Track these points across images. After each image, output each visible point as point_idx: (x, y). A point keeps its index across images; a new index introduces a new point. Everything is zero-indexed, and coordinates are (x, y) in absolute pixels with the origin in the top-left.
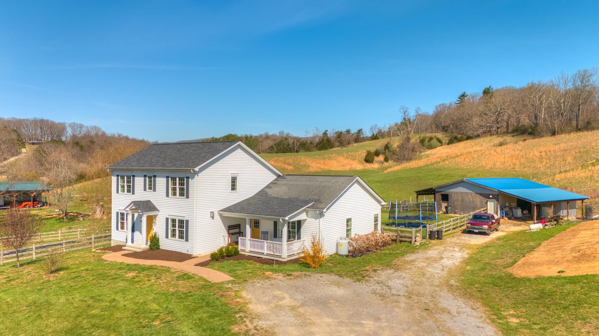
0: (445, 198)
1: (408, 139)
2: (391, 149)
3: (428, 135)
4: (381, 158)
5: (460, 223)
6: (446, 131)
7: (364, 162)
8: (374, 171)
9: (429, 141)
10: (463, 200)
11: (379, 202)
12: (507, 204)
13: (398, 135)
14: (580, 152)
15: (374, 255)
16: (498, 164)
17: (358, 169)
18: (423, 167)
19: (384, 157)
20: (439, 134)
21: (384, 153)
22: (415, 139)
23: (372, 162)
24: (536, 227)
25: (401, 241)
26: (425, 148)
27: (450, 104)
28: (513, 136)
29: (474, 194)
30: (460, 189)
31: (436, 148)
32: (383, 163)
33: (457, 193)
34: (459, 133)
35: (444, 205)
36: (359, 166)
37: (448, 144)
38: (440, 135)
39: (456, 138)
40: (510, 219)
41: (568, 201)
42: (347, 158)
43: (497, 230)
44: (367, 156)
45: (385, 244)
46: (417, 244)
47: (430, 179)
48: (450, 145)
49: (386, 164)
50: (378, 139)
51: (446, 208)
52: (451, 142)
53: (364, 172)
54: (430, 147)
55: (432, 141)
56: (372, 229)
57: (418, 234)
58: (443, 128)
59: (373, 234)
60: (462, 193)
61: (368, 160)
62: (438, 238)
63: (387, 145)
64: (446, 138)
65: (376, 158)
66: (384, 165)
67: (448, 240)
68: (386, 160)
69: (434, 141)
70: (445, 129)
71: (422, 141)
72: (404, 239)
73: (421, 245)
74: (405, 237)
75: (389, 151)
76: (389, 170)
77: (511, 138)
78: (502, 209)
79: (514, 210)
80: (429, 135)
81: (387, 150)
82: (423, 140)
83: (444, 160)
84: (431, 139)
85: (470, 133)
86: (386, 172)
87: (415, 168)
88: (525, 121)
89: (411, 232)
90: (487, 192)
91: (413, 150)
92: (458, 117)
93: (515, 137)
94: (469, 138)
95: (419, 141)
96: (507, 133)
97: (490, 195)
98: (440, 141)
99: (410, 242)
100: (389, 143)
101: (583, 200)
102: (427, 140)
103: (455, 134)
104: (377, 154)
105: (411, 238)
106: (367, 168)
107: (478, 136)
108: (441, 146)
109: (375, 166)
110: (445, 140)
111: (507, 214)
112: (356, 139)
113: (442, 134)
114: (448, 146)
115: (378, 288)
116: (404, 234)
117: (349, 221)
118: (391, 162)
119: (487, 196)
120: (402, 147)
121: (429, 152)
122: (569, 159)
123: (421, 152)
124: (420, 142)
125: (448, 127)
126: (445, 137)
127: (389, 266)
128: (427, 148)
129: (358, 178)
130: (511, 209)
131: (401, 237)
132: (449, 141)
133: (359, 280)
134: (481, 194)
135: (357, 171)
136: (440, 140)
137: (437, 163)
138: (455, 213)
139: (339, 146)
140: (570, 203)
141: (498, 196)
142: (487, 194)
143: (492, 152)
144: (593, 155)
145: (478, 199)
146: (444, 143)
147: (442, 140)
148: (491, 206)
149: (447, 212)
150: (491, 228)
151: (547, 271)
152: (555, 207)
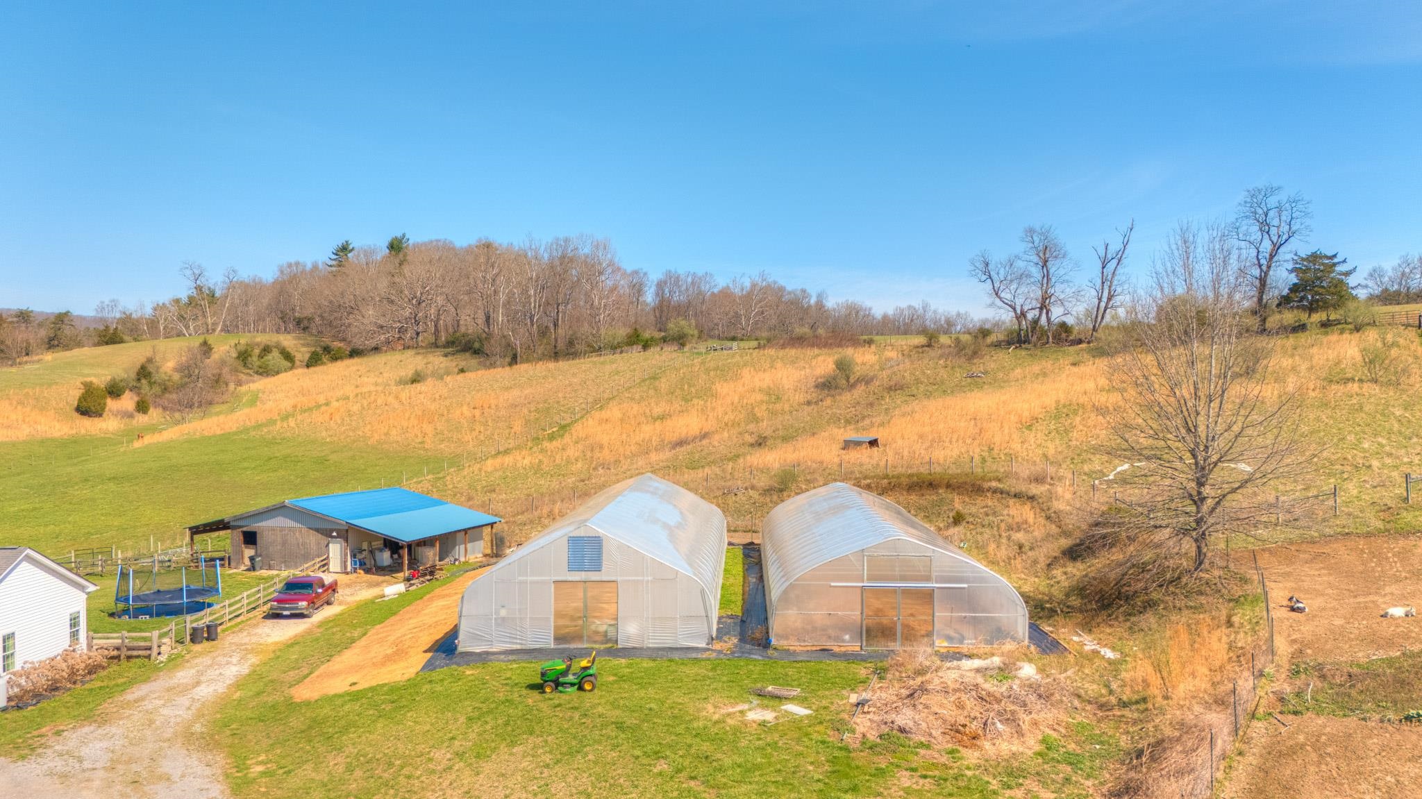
0: (250, 538)
1: (206, 348)
2: (156, 377)
3: (258, 339)
4: (128, 401)
5: (264, 597)
6: (305, 329)
7: (76, 415)
8: (106, 441)
9: (261, 357)
10: (284, 543)
11: (82, 588)
12: (365, 546)
13: (180, 334)
15: (66, 697)
16: (394, 432)
17: (57, 434)
18: (236, 433)
19: (136, 399)
20: (289, 337)
21: (135, 390)
22: (224, 347)
23: (101, 415)
24: (394, 588)
25: (129, 658)
26: (251, 372)
27: (315, 267)
28: (446, 356)
29: (304, 529)
30: (280, 522)
31: (278, 373)
32: (131, 416)
33: (273, 529)
34: (335, 338)
35: (249, 552)
36: (58, 426)
37: (308, 366)
38: (288, 341)
39: (327, 349)
40: (368, 571)
41: (466, 531)
42: (20, 403)
43: (329, 603)
44: (83, 398)
45: (92, 670)
46: (163, 658)
47: (246, 469)
48: (312, 369)
49: (141, 419)
50: (121, 341)
51: (252, 559)
52: (314, 361)
53: (75, 442)
54: (265, 372)
55: (270, 357)
56: (65, 643)
57: (165, 640)
58: (299, 322)
59: (66, 656)
60: (282, 529)
61: (88, 407)
62: (208, 639)
63: (143, 368)
64: (304, 349)
65: (111, 404)
66: (134, 422)
67: (228, 640)
68: (142, 407)
69: (274, 358)
70: (302, 325)
71: (244, 356)
72: (135, 653)
73: (170, 660)
74: (139, 648)
75: (151, 384)
76: (148, 440)
77: (442, 358)
78: (354, 556)
79: (377, 554)
80: (262, 339)
81: (144, 381)
82: (246, 351)
83: (285, 418)
84: (266, 350)
85: (358, 342)
86: (137, 444)
87: (215, 436)
88: (470, 324)
89: (150, 639)
90: (329, 526)
91: (217, 381)
92: (331, 302)
94: (355, 353)
95: (235, 355)
96: (434, 345)
97: (332, 531)
98: (288, 356)
99: (149, 657)
100: (150, 360)
101: (492, 525)
102: (257, 351)
103: (326, 341)
104: (114, 391)
105: (150, 649)
106: (83, 432)
107: (376, 349)
108: (292, 368)
109: (108, 425)
110: (302, 354)
111: (362, 564)
112: (51, 340)
113: (295, 338)
114: (306, 370)
115: (58, 765)
116: (136, 644)
117: (8, 638)
118: (154, 414)
119: (327, 533)
120: (187, 370)
121: (260, 384)
123: (239, 383)
124: (238, 358)
125: (309, 319)
126: (303, 345)
127: (88, 718)
128: (257, 373)
129: (28, 551)
130: (372, 552)
131: (129, 649)
132: (310, 358)
133: (23, 758)
134: (317, 530)
135: (53, 440)
136: (288, 353)
137: (272, 422)
138: (270, 568)
140: (471, 533)
141: (348, 533)
142: (328, 529)
143: (391, 399)
144: (556, 418)
145: (313, 539)
146: (298, 363)
147: (293, 353)
148: (336, 550)
149: (253, 568)
150: (315, 604)
151: (338, 686)
152: (446, 542)
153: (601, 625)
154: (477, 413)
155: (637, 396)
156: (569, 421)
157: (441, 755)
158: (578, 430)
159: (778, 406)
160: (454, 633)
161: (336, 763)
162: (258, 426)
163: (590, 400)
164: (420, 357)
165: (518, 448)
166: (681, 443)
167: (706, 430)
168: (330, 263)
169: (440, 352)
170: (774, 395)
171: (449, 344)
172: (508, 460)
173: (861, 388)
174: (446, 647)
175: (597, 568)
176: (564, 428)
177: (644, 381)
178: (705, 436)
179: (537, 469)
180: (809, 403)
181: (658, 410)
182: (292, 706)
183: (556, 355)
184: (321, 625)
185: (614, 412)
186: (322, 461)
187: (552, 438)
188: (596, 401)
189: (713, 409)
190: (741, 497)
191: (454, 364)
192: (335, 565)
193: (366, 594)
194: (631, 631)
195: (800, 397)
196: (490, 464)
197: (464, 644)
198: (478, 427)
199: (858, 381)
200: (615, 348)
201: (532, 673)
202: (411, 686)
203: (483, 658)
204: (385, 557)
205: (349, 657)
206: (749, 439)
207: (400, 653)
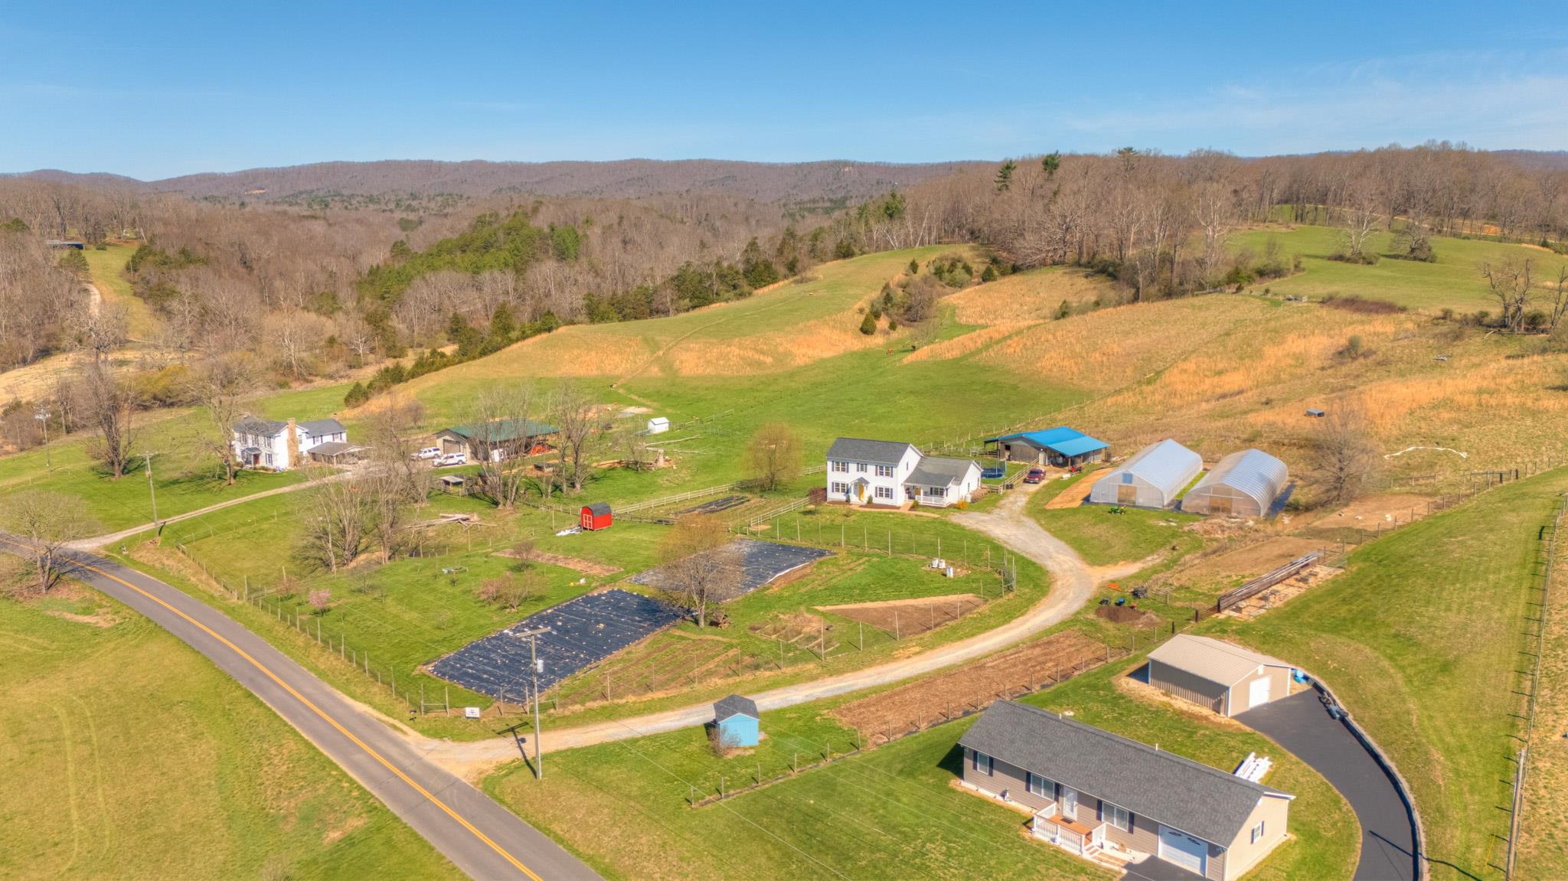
0: (1008, 448)
1: (914, 264)
2: (894, 301)
3: (946, 253)
4: (884, 322)
5: (1022, 473)
7: (861, 334)
8: (882, 354)
9: (950, 271)
10: (1021, 452)
12: (1053, 456)
13: (891, 247)
14: (1143, 359)
15: (985, 501)
17: (856, 349)
18: (960, 359)
19: (888, 319)
20: (967, 248)
21: (885, 310)
22: (925, 263)
23: (874, 334)
24: (1067, 475)
25: (992, 492)
28: (1086, 277)
29: (1030, 447)
30: (1020, 443)
31: (963, 285)
32: (888, 333)
33: (1015, 444)
35: (1007, 454)
36: (855, 342)
37: (983, 281)
38: (966, 252)
39: (996, 261)
40: (1054, 465)
41: (1094, 451)
42: (834, 327)
43: (1044, 479)
44: (863, 322)
45: (987, 494)
46: (1001, 493)
48: (988, 285)
49: (896, 337)
52: (987, 277)
53: (866, 353)
54: (955, 285)
55: (956, 270)
56: (979, 488)
57: (1001, 487)
58: (972, 231)
59: (978, 491)
60: (1021, 446)
61: (867, 330)
62: (1011, 489)
63: (885, 290)
64: (978, 262)
65: (877, 324)
66: (893, 339)
67: (1017, 489)
68: (893, 327)
69: (960, 273)
70: (974, 234)
71: (939, 272)
72: (994, 491)
73: (1004, 493)
75: (892, 304)
76: (910, 358)
77: (1084, 280)
78: (1049, 460)
80: (948, 252)
81: (889, 304)
82: (940, 266)
84: (953, 263)
85: (1017, 260)
89: (998, 486)
90: (1040, 446)
93: (1090, 279)
94: (1015, 270)
95: (933, 270)
96: (1078, 264)
97: (1041, 449)
98: (968, 270)
99: (998, 492)
100: (887, 280)
101: (1104, 449)
102: (947, 266)
103: (994, 251)
104: (876, 313)
105: (999, 489)
106: (868, 346)
109: (877, 341)
110: (979, 266)
111: (1052, 463)
113: (973, 249)
114: (982, 285)
116: (995, 487)
117: (969, 486)
118: (899, 331)
119: (1038, 449)
120: (907, 289)
122: (1129, 372)
123: (940, 297)
124: (935, 274)
125: (979, 229)
126: (978, 256)
128: (948, 284)
130: (1056, 459)
131: (991, 490)
132: (985, 272)
134: (1035, 448)
135: (855, 352)
136: (967, 265)
137: (979, 351)
138: (1016, 460)
139: (786, 277)
140: (1096, 452)
141: (1046, 450)
142: (1038, 447)
143: (1050, 337)
144: (1154, 367)
145: (1033, 451)
146: (975, 274)
147: (970, 264)
148: (1042, 456)
149: (1009, 460)
150: (1041, 479)
151: (1058, 507)
152: (1085, 456)
153: (1133, 498)
154: (1105, 359)
155: (1210, 351)
156: (1162, 368)
157: (1086, 524)
158: (1166, 378)
159: (1298, 371)
160: (1089, 496)
161: (1061, 523)
162: (972, 354)
163: (1179, 351)
164: (1067, 278)
165: (1127, 389)
166: (1224, 396)
167: (1244, 387)
168: (997, 179)
169: (1083, 271)
170: (1300, 359)
171: (1088, 265)
172: (1120, 398)
173: (1361, 360)
174: (1087, 499)
175: (1131, 482)
176: (1158, 373)
177: (1220, 336)
178: (1240, 392)
179: (1135, 407)
180: (1323, 369)
181: (1220, 366)
182: (1046, 511)
183: (1169, 294)
184: (1044, 487)
185: (1191, 366)
186: (1015, 387)
187: (1149, 382)
188: (1183, 353)
189: (1255, 369)
190: (1230, 443)
191: (1092, 286)
192: (1041, 462)
193: (1055, 476)
194: (1141, 501)
195: (1317, 364)
196: (1110, 401)
197: (1092, 499)
198: (1104, 370)
199: (1363, 354)
200: (1217, 287)
201: (1109, 508)
202: (1078, 508)
203: (1097, 504)
204: (1060, 460)
205: (1057, 499)
206: (1264, 400)
207: (1073, 500)
